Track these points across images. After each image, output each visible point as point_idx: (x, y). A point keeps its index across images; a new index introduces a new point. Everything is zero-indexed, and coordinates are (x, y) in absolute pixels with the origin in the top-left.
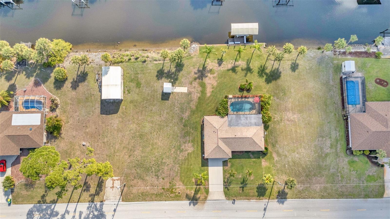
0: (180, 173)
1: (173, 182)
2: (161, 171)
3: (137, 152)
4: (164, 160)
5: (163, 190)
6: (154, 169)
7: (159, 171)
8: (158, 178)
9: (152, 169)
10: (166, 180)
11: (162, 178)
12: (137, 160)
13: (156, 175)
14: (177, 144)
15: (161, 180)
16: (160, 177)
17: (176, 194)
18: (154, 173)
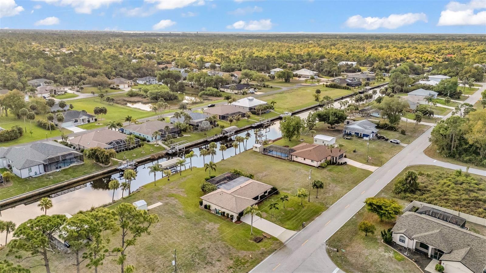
0: (230, 245)
1: (232, 256)
2: (208, 257)
3: (159, 261)
4: (199, 247)
5: (232, 269)
6: (197, 260)
7: (205, 258)
8: (212, 264)
9: (196, 262)
10: (223, 259)
11: (217, 262)
12: (167, 267)
13: (207, 263)
14: (197, 231)
15: (218, 263)
16: (214, 262)
17: (250, 261)
18: (202, 263)
